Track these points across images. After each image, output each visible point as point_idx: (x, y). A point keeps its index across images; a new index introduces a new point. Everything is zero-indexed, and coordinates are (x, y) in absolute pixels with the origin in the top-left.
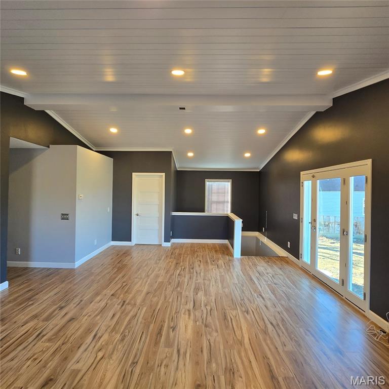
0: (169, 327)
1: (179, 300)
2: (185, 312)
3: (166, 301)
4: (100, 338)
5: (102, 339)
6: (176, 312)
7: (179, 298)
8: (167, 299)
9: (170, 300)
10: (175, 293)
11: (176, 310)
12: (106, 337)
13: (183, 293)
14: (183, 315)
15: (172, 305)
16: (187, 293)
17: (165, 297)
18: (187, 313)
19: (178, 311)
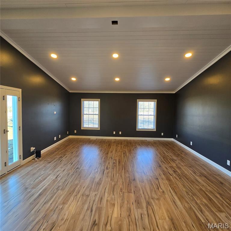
0: (116, 163)
1: (112, 175)
2: (109, 169)
3: (120, 174)
6: (114, 168)
7: (112, 176)
8: (120, 176)
9: (118, 174)
10: (116, 180)
11: (114, 170)
13: (110, 180)
14: (110, 167)
15: (116, 172)
16: (107, 180)
17: (121, 176)
18: (108, 168)
19: (113, 169)
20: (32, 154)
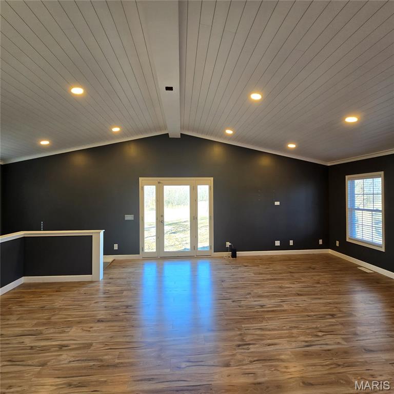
4: (306, 342)
5: (307, 339)
12: (302, 338)
20: (226, 250)
